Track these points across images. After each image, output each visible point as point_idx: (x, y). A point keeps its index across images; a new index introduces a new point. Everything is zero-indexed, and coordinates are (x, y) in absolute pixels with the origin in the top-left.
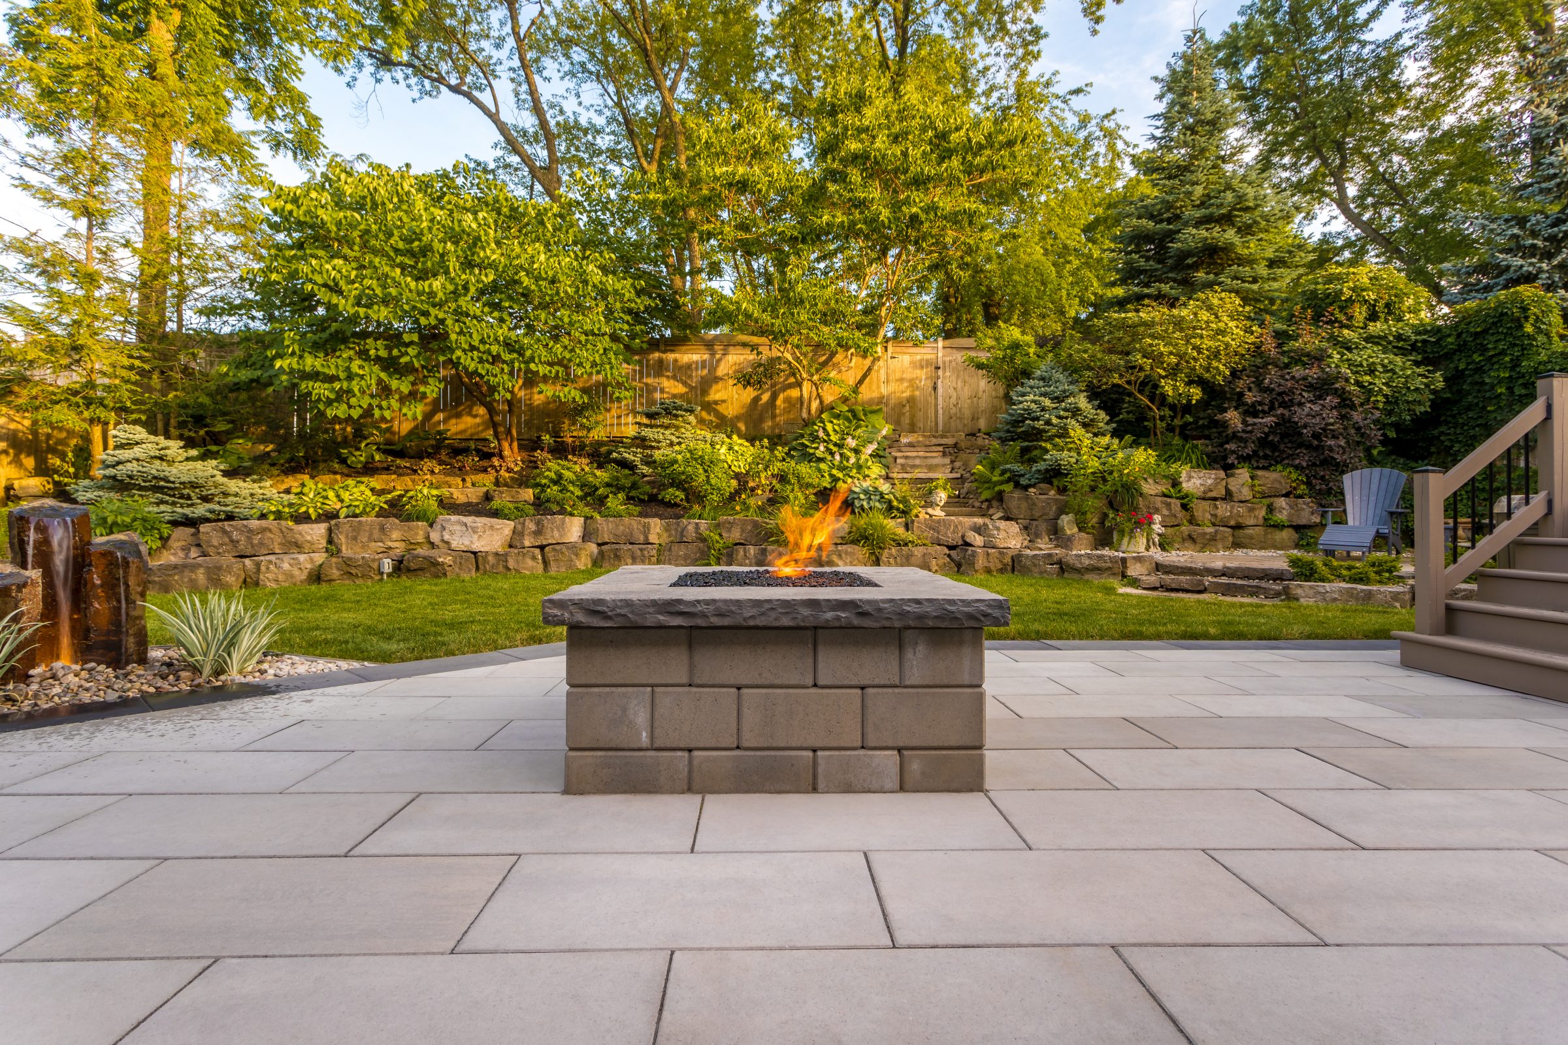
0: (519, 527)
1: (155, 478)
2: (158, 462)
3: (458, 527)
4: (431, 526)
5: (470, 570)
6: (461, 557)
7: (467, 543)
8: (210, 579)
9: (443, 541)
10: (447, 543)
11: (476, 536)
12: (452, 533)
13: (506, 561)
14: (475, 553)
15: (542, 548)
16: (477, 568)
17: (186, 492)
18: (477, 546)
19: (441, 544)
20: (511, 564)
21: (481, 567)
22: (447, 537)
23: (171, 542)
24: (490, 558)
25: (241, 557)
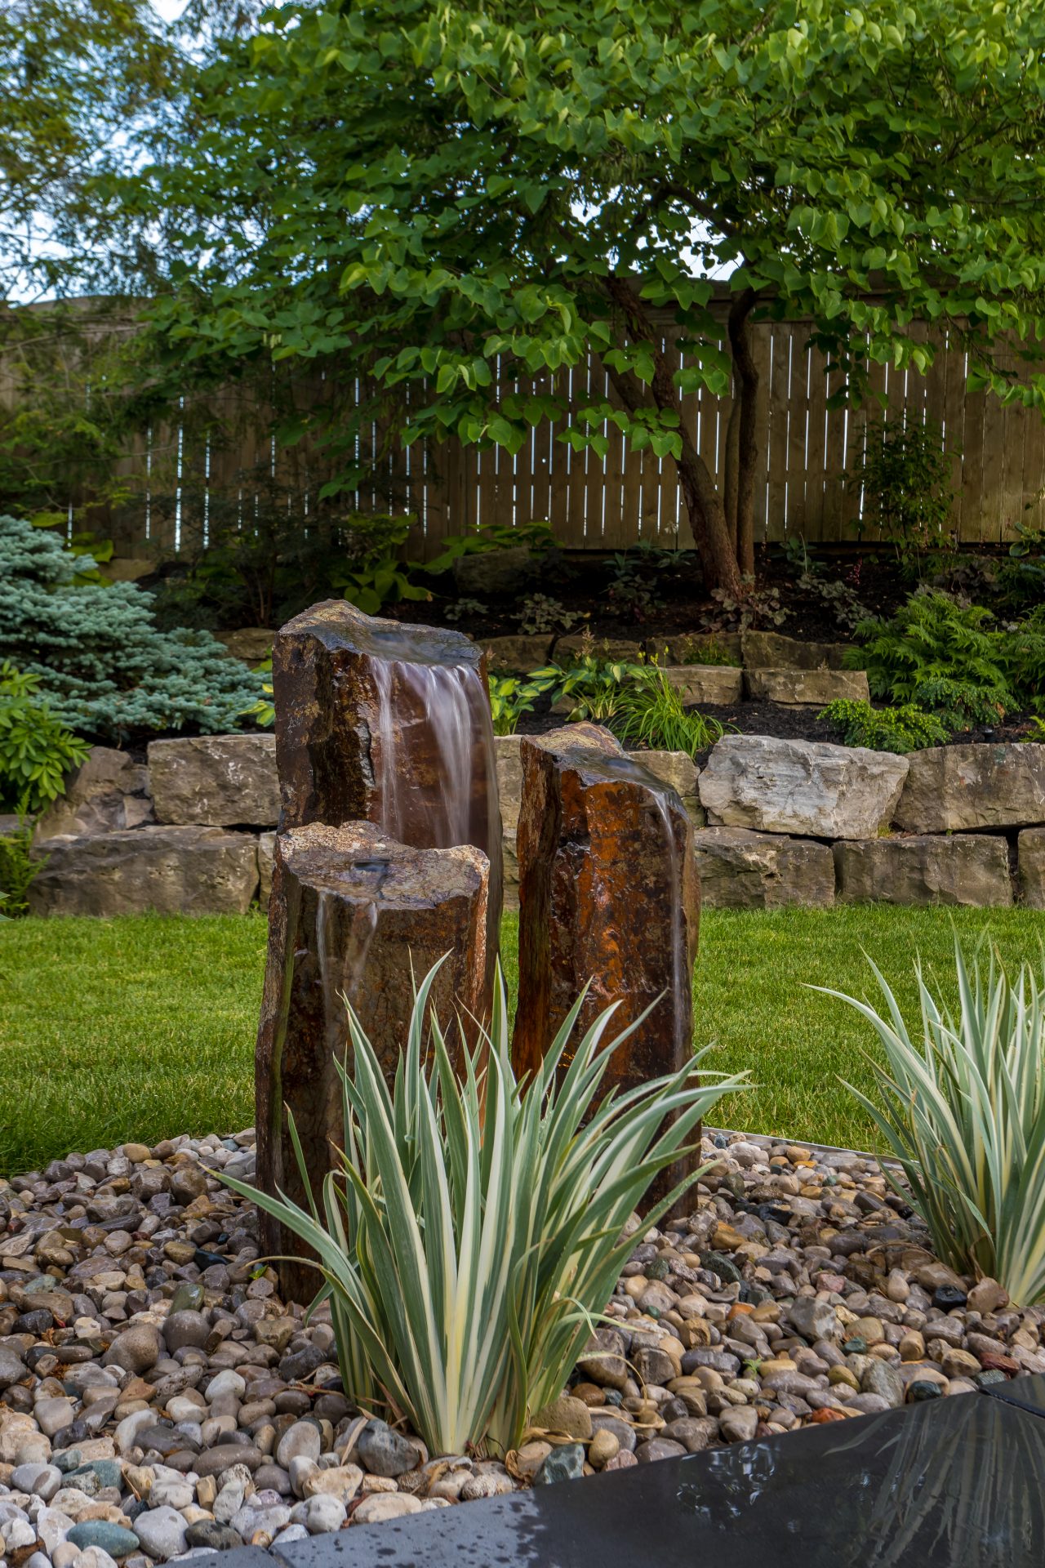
0: (926, 774)
1: (29, 621)
2: (28, 583)
3: (780, 768)
4: (701, 761)
5: (822, 890)
6: (799, 853)
7: (808, 812)
8: (191, 884)
9: (737, 804)
10: (750, 810)
11: (833, 795)
12: (764, 784)
13: (923, 869)
14: (827, 841)
15: (1011, 833)
16: (840, 884)
17: (87, 659)
18: (833, 823)
19: (729, 814)
20: (935, 878)
21: (850, 882)
22: (749, 795)
23: (81, 784)
24: (877, 858)
25: (242, 828)
